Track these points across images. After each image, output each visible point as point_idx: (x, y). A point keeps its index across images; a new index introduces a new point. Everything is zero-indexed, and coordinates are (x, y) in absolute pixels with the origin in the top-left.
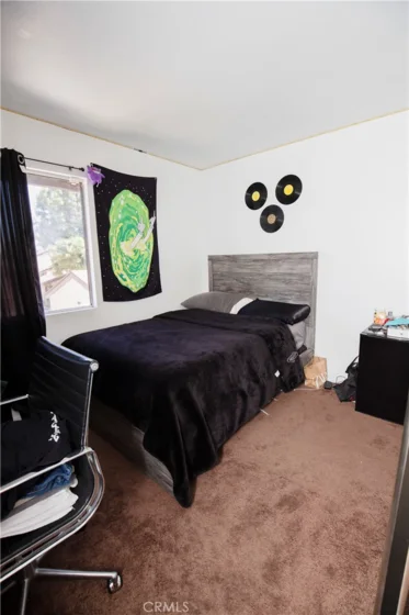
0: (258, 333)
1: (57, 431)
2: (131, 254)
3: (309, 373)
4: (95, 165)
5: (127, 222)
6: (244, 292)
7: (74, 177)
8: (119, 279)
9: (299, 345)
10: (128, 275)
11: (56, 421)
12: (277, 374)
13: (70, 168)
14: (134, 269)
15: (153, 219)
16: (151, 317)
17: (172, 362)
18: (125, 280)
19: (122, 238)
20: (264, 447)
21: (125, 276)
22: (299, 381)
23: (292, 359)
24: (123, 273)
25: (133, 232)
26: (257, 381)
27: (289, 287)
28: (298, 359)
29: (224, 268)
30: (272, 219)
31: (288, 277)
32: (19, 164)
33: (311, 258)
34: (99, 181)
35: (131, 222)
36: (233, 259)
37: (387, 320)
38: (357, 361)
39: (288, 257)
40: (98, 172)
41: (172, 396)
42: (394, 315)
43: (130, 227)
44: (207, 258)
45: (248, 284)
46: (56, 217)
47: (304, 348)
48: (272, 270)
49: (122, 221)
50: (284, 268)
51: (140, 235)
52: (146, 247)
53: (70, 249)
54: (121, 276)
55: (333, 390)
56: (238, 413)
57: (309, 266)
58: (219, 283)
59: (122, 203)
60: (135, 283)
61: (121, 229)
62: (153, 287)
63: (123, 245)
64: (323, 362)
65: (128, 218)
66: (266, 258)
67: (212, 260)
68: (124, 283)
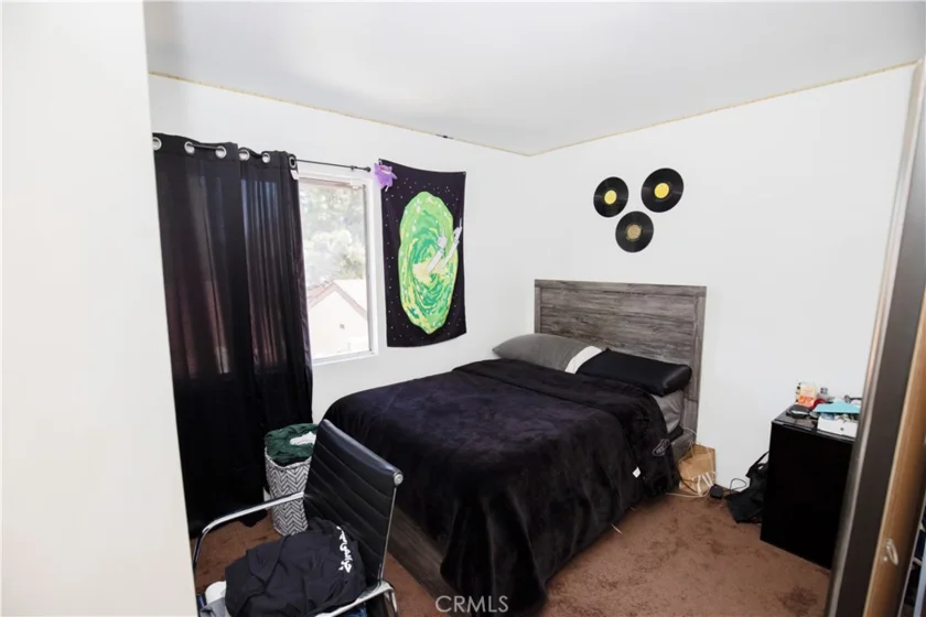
0: (609, 408)
1: (348, 558)
2: (427, 281)
3: (687, 471)
4: (385, 163)
5: (424, 236)
6: (589, 337)
7: (356, 179)
8: (409, 315)
9: (670, 427)
10: (421, 309)
11: (345, 541)
12: (637, 473)
13: (353, 168)
14: (429, 301)
15: (458, 230)
16: (450, 370)
17: (485, 452)
18: (417, 316)
19: (415, 259)
20: (614, 585)
21: (417, 311)
22: (671, 482)
23: (660, 450)
24: (415, 306)
25: (431, 249)
26: (605, 483)
27: (658, 335)
28: (669, 449)
29: (559, 299)
30: (634, 232)
31: (657, 322)
32: (290, 169)
33: (695, 296)
34: (390, 184)
35: (430, 236)
36: (572, 287)
37: (818, 401)
38: (765, 460)
39: (659, 291)
40: (388, 172)
41: (485, 502)
42: (831, 393)
43: (428, 243)
44: (533, 284)
45: (595, 326)
46: (314, 201)
47: (679, 431)
48: (633, 308)
49: (417, 235)
50: (652, 306)
51: (440, 254)
52: (447, 270)
53: (331, 247)
54: (412, 311)
55: (724, 501)
56: (576, 529)
57: (692, 306)
58: (550, 320)
59: (419, 209)
60: (429, 322)
61: (415, 245)
62: (454, 325)
63: (417, 268)
64: (710, 455)
65: (425, 231)
66: (625, 289)
67: (541, 286)
68: (415, 321)
